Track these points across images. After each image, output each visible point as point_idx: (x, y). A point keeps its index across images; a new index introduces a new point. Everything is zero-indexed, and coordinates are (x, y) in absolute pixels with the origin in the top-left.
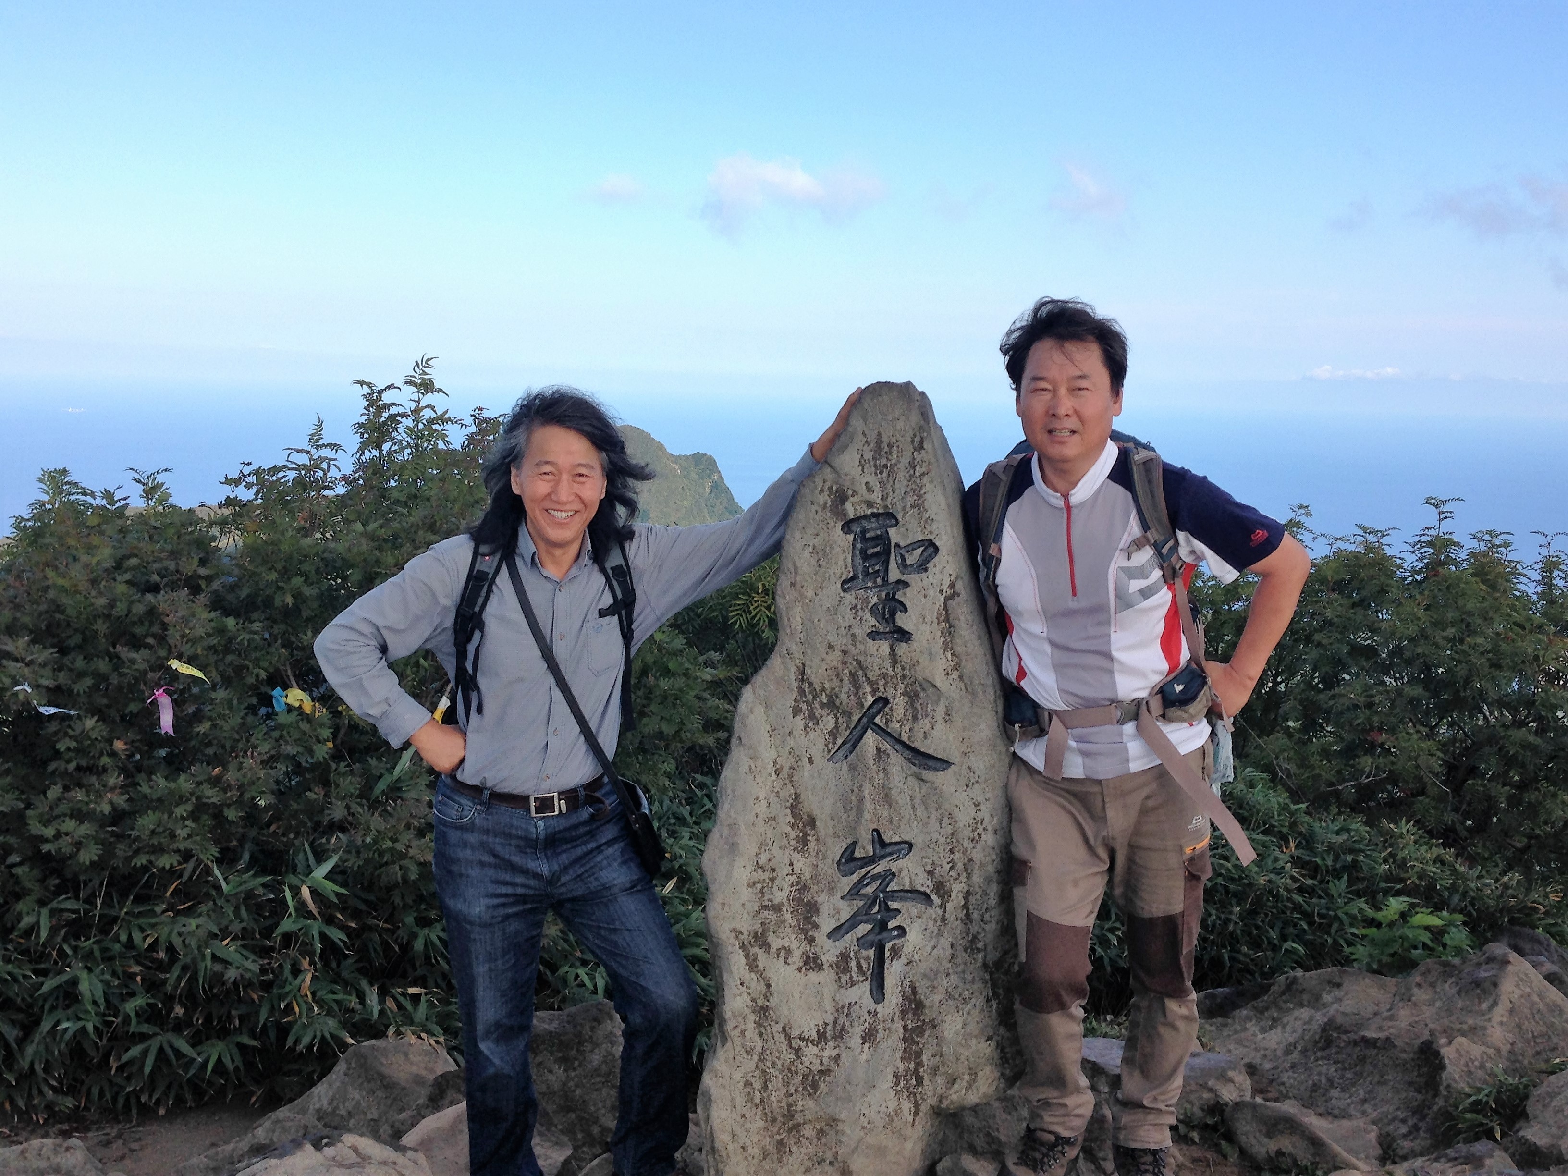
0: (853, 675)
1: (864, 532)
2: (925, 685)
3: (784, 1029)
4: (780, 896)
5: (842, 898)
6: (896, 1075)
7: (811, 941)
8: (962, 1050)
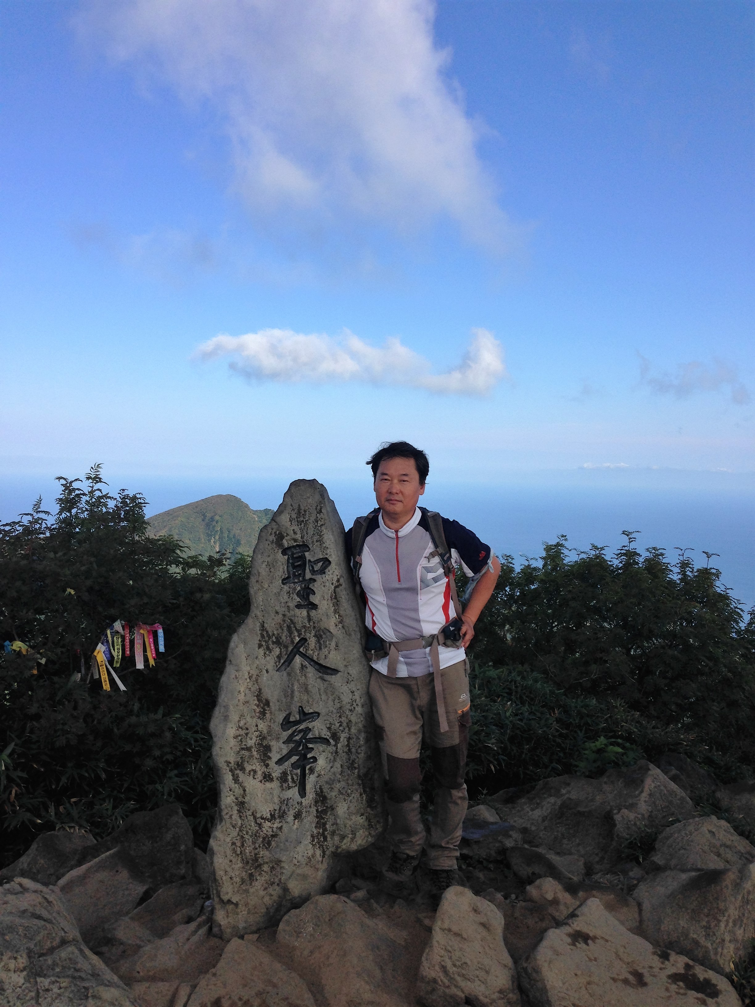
0: (289, 627)
1: (293, 554)
2: (325, 631)
3: (253, 814)
4: (251, 743)
5: (283, 743)
6: (312, 836)
7: (267, 766)
8: (348, 821)
